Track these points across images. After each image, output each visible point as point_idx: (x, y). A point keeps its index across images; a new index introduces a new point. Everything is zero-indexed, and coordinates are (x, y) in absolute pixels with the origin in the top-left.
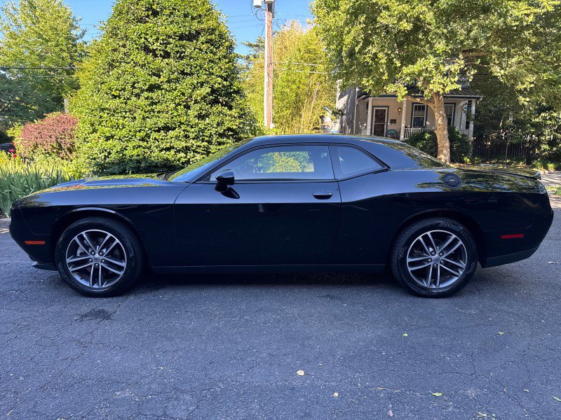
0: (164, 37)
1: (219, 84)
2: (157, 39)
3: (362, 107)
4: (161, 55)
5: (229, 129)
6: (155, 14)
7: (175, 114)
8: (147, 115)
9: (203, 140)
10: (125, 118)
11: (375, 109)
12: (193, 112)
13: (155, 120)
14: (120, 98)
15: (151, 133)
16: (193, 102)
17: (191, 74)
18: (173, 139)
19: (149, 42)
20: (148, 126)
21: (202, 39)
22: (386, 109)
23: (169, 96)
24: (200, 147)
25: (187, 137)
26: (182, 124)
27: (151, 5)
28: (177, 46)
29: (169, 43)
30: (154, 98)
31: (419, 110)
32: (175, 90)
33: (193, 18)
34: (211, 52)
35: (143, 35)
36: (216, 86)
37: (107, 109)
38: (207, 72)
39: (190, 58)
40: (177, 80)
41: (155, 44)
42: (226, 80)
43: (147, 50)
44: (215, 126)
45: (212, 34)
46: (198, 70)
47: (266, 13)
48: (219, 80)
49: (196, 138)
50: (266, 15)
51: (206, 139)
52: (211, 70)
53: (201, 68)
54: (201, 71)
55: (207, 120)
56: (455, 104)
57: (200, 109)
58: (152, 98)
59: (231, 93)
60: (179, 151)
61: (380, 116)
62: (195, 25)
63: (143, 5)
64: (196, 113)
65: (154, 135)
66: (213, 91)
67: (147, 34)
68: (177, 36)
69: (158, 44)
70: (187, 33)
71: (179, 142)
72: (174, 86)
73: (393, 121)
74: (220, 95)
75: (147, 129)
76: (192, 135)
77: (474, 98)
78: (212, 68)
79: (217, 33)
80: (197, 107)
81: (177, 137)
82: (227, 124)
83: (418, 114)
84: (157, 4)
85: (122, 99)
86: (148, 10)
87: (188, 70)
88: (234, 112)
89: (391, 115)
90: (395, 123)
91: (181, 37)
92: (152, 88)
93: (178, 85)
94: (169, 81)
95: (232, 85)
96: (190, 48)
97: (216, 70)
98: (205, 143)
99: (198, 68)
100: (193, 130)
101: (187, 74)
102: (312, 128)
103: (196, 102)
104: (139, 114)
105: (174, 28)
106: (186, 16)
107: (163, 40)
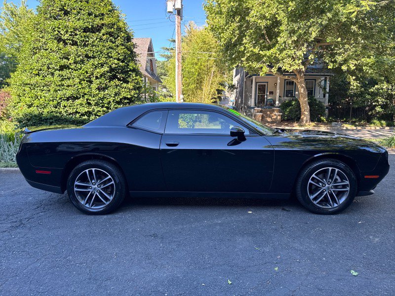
0: (72, 30)
1: (116, 64)
2: (67, 32)
3: (249, 83)
4: (70, 44)
5: (125, 98)
6: (66, 13)
7: (80, 87)
8: (58, 88)
9: (103, 107)
10: (43, 91)
11: (258, 84)
12: (94, 86)
13: (64, 91)
14: (39, 76)
15: (61, 101)
16: (95, 78)
17: (94, 57)
18: (79, 106)
19: (61, 34)
20: (59, 96)
21: (103, 31)
22: (266, 84)
23: (75, 73)
24: (100, 111)
25: (89, 104)
26: (86, 94)
27: (63, 7)
28: (82, 37)
29: (76, 35)
30: (64, 75)
31: (290, 84)
32: (80, 69)
33: (96, 16)
34: (111, 41)
35: (56, 29)
36: (114, 66)
37: (29, 84)
38: (106, 56)
39: (93, 46)
40: (82, 61)
41: (66, 36)
42: (123, 62)
43: (59, 40)
44: (113, 95)
45: (112, 28)
46: (99, 55)
47: (176, 17)
48: (116, 61)
49: (97, 104)
50: (176, 18)
51: (106, 105)
52: (109, 54)
53: (101, 53)
54: (101, 55)
55: (106, 92)
56: (315, 80)
57: (101, 83)
58: (62, 75)
59: (128, 71)
60: (83, 115)
61: (262, 89)
62: (98, 21)
63: (57, 7)
64: (97, 86)
65: (63, 103)
66: (112, 70)
67: (59, 28)
68: (82, 29)
69: (68, 35)
70: (90, 27)
71: (83, 108)
72: (79, 66)
73: (271, 93)
74: (117, 72)
75: (58, 99)
76: (93, 103)
77: (328, 75)
78: (110, 52)
79: (115, 27)
80: (98, 81)
81: (81, 104)
82: (123, 94)
83: (289, 87)
84: (68, 6)
85: (41, 77)
86: (61, 10)
87: (90, 55)
88: (130, 86)
89: (270, 88)
90: (273, 94)
91: (86, 30)
92: (62, 68)
93: (83, 66)
94: (75, 62)
95: (128, 65)
96: (93, 38)
97: (114, 54)
98: (105, 109)
99: (99, 53)
100: (94, 99)
101: (90, 57)
102: (211, 97)
103: (97, 78)
104: (53, 87)
105: (80, 24)
106: (90, 14)
107: (71, 32)
